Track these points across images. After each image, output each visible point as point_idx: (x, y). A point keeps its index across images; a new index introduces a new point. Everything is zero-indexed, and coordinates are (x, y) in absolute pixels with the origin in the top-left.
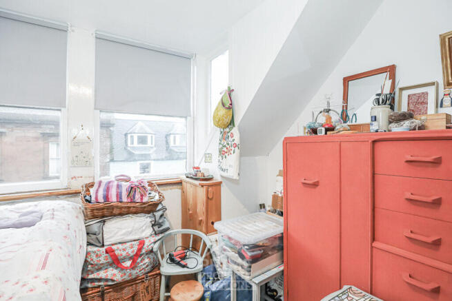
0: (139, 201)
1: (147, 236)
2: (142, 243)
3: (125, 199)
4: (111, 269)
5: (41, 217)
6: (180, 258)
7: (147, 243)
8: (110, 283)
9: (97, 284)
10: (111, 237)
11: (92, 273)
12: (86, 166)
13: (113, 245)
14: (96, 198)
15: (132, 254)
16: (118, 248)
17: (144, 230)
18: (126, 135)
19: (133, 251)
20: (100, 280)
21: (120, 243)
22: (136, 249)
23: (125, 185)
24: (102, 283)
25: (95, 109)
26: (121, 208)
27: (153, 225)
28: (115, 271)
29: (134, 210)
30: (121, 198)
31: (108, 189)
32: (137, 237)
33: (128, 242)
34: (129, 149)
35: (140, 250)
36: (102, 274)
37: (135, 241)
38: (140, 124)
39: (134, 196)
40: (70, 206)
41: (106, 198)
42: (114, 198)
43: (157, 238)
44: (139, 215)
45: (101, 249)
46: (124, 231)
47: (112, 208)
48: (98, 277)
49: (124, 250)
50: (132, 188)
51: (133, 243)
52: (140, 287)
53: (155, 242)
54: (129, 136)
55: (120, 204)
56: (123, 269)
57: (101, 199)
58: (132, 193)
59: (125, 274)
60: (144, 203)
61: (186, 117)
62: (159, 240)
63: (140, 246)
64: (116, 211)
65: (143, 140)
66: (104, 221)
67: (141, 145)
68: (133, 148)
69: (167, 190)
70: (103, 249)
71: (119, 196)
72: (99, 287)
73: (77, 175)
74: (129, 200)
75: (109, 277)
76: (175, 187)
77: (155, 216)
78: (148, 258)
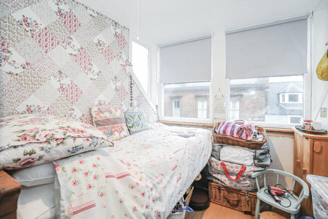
0: (245, 138)
1: (248, 164)
2: (244, 168)
3: (235, 135)
4: (224, 176)
5: (194, 135)
6: (276, 192)
7: (248, 169)
8: (223, 185)
9: (217, 181)
10: (224, 156)
11: (215, 174)
12: (221, 113)
13: (225, 161)
14: (219, 131)
15: (237, 173)
16: (228, 165)
17: (247, 160)
18: (278, 94)
19: (237, 171)
20: (219, 180)
21: (230, 162)
22: (239, 170)
23: (238, 126)
24: (219, 182)
25: (226, 78)
26: (233, 140)
27: (254, 159)
28: (227, 179)
29: (242, 144)
30: (233, 134)
31: (226, 127)
32: (240, 162)
33: (235, 163)
34: (281, 105)
35: (242, 172)
36: (219, 177)
37: (239, 164)
38: (291, 84)
39: (241, 134)
40: (207, 133)
41: (224, 132)
42: (229, 133)
43: (257, 169)
44: (244, 148)
45: (218, 161)
46: (233, 155)
47: (228, 139)
48: (218, 177)
49: (232, 167)
50: (241, 129)
51: (238, 165)
52: (243, 198)
53: (255, 171)
54: (281, 95)
55: (232, 138)
56: (230, 179)
57: (221, 133)
58: (240, 132)
59: (232, 183)
60: (249, 141)
61: (303, 75)
62: (258, 171)
63: (242, 169)
64: (230, 142)
65: (293, 98)
66: (222, 146)
67: (291, 102)
68: (284, 104)
69: (279, 137)
70: (220, 162)
71: (232, 132)
72: (218, 183)
73: (217, 117)
74: (238, 136)
75: (223, 180)
76: (286, 135)
77: (256, 152)
78: (250, 181)
